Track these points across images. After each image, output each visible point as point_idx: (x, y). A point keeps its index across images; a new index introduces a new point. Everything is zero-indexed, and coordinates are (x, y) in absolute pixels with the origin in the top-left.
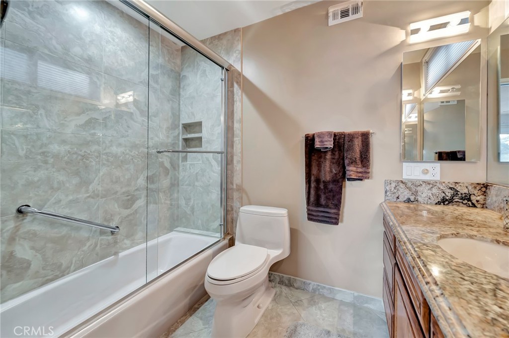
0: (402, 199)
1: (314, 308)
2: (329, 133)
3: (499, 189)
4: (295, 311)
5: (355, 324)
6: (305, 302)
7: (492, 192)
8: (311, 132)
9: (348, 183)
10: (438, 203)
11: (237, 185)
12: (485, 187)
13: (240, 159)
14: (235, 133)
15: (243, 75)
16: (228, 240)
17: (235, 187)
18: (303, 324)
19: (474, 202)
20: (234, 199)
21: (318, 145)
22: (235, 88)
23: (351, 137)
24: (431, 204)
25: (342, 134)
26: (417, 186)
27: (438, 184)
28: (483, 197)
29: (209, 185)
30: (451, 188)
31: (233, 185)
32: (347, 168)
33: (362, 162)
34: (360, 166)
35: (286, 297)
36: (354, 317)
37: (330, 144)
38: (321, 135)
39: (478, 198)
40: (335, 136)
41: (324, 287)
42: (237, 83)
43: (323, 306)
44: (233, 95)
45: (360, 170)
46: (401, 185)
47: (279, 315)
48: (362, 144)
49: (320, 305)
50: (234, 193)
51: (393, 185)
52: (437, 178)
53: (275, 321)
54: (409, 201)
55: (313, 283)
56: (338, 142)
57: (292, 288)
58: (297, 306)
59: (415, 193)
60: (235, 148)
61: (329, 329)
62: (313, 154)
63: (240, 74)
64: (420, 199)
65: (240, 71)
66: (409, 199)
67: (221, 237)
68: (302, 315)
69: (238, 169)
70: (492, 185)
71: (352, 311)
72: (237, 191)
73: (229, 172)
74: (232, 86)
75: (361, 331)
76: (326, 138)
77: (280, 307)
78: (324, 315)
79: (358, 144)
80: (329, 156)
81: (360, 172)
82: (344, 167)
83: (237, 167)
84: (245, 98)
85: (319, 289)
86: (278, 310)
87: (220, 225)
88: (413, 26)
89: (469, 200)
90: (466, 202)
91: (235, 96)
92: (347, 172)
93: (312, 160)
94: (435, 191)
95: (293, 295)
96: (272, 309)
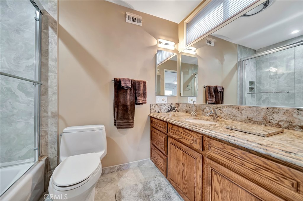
0: (157, 111)
1: (122, 178)
2: (129, 80)
3: (183, 105)
4: (114, 185)
5: (143, 175)
6: (116, 178)
7: (180, 106)
8: (118, 77)
9: (136, 106)
10: (167, 112)
11: (52, 113)
12: (178, 105)
13: (57, 92)
14: (50, 69)
15: (59, 24)
16: (44, 161)
17: (50, 114)
18: (123, 188)
19: (176, 110)
20: (49, 125)
21: (123, 85)
22: (49, 32)
23: (139, 82)
24: (165, 112)
25: (135, 81)
26: (161, 106)
27: (167, 105)
28: (177, 108)
29: (13, 115)
30: (170, 106)
31: (47, 113)
32: (138, 98)
33: (143, 95)
34: (143, 97)
35: (104, 181)
36: (141, 172)
37: (129, 85)
38: (124, 80)
39: (177, 109)
40: (131, 81)
41: (124, 165)
42: (53, 28)
43: (126, 175)
44: (48, 37)
45: (143, 99)
46: (156, 106)
47: (105, 193)
48: (143, 87)
49: (124, 175)
50: (49, 120)
51: (154, 106)
52: (166, 102)
53: (105, 198)
54: (159, 112)
55: (117, 166)
56: (133, 85)
57: (104, 175)
58: (113, 182)
59: (160, 109)
60: (49, 82)
61: (135, 183)
62: (119, 90)
63: (55, 22)
64: (162, 111)
65: (56, 20)
66: (159, 111)
67: (35, 160)
68: (119, 185)
69: (53, 99)
70: (180, 104)
71: (139, 170)
72: (52, 117)
73: (42, 102)
74: (47, 29)
75: (147, 176)
76: (127, 82)
77: (103, 189)
78: (129, 179)
79: (142, 86)
80: (128, 92)
81: (143, 100)
82: (136, 98)
83: (52, 97)
84: (61, 43)
85: (121, 168)
86: (103, 191)
87: (35, 150)
88: (160, 40)
89: (175, 110)
90: (174, 110)
91: (49, 38)
92: (138, 100)
93: (119, 93)
94: (166, 107)
95: (107, 178)
96: (98, 193)
